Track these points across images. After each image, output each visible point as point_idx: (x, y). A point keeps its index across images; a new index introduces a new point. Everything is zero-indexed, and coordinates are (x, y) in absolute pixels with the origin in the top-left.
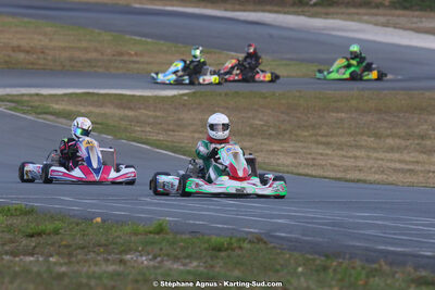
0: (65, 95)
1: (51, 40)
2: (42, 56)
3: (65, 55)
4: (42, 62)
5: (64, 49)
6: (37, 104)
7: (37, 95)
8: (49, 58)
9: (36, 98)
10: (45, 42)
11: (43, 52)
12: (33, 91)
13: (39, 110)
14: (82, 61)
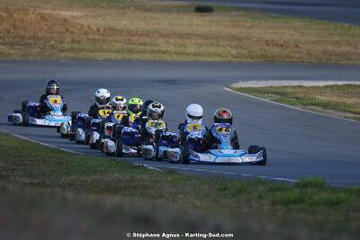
0: (327, 87)
1: (302, 35)
2: (296, 49)
3: (319, 48)
4: (298, 55)
5: (317, 43)
6: (302, 95)
7: (299, 87)
8: (304, 52)
9: (299, 90)
10: (297, 36)
11: (297, 46)
12: (295, 83)
13: (306, 102)
14: (336, 55)
